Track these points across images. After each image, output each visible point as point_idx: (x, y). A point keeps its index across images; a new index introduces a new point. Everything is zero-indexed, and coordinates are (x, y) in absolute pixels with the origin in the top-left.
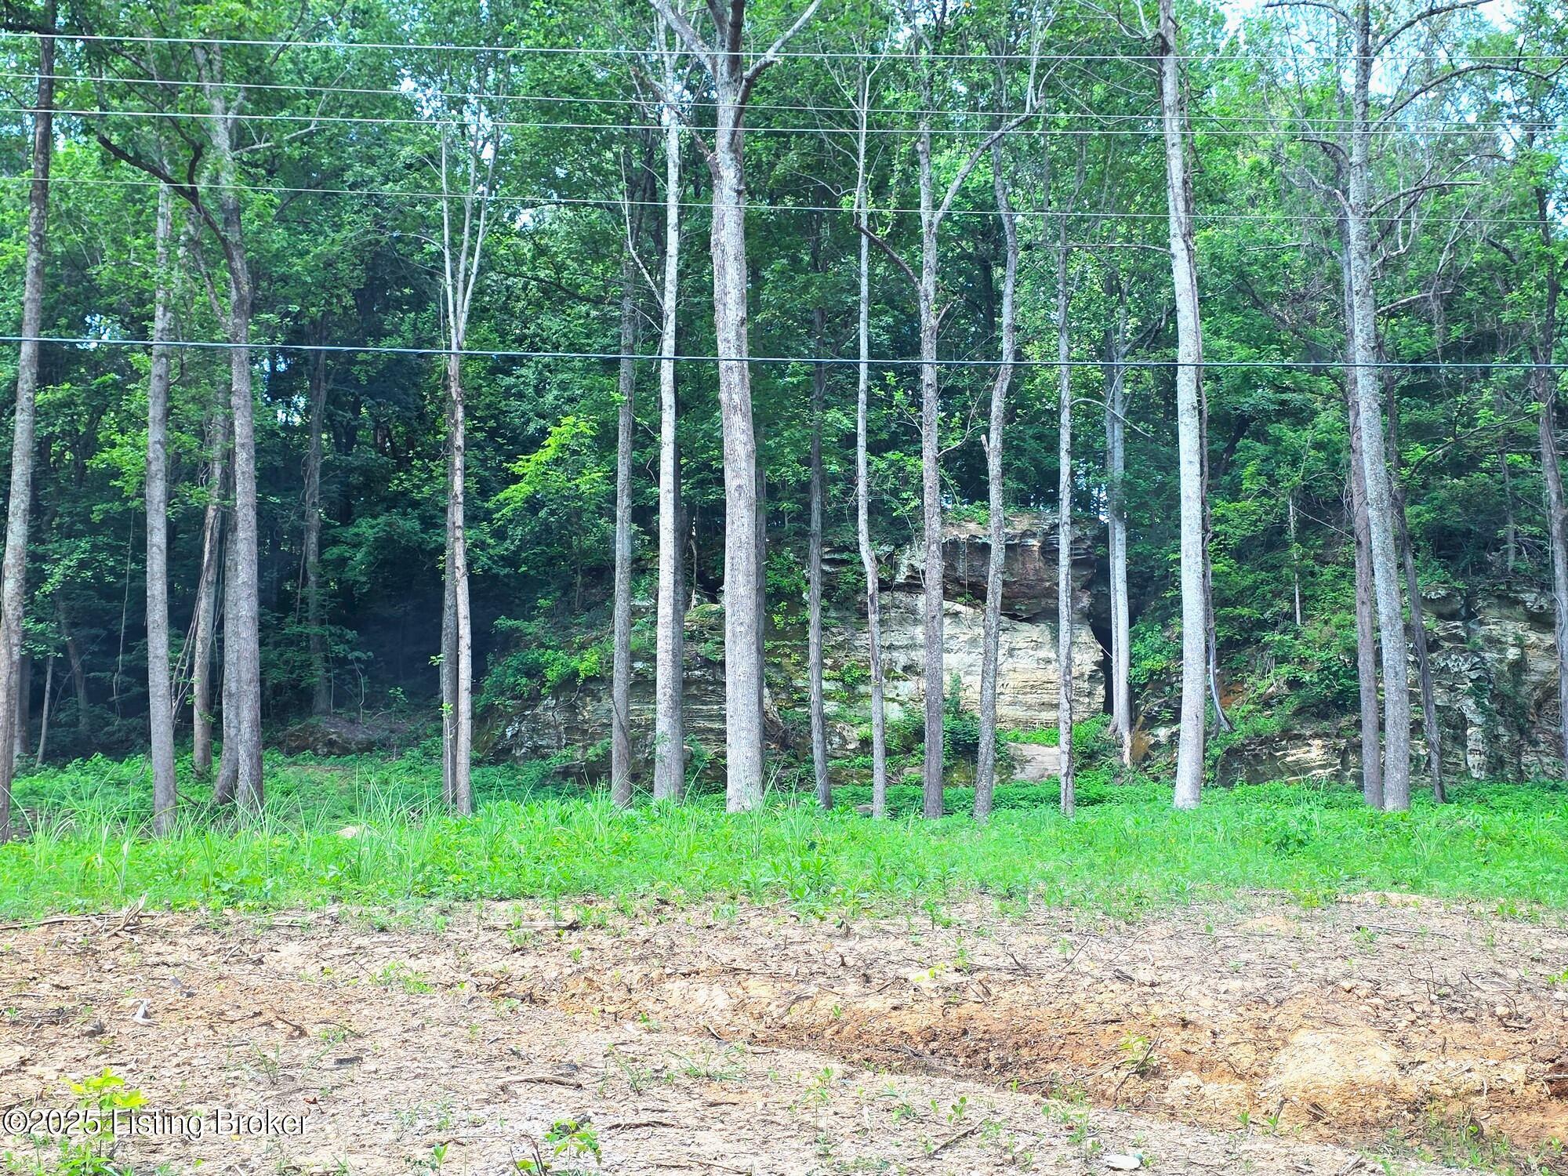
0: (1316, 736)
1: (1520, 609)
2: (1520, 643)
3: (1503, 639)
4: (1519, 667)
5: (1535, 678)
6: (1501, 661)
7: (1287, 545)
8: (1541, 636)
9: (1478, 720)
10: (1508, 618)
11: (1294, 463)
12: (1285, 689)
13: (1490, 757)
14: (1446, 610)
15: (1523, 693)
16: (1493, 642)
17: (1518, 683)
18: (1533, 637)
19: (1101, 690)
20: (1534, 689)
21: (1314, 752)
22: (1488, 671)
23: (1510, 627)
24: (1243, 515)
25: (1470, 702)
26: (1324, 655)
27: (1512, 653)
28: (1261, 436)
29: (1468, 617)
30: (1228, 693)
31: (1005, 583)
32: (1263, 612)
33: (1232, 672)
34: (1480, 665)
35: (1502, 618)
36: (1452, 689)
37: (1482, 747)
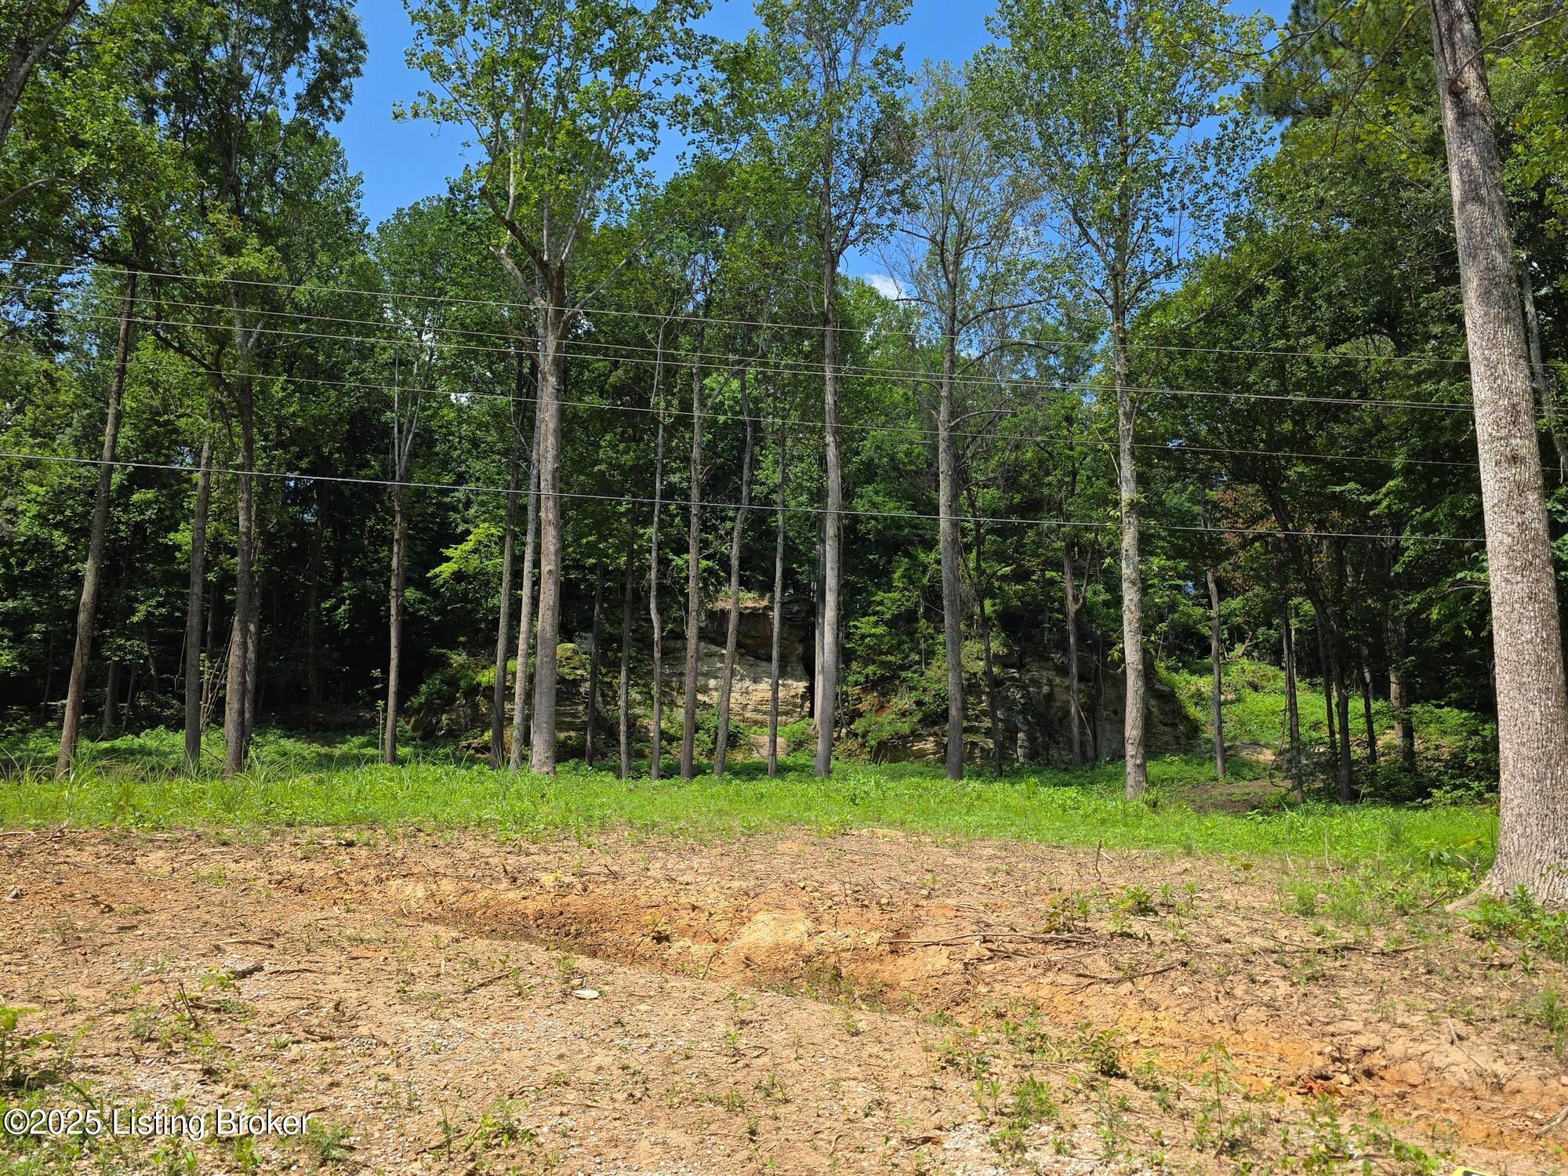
0: (930, 735)
1: (1051, 663)
2: (1050, 683)
4: (1050, 697)
5: (1058, 705)
7: (917, 620)
8: (1063, 679)
9: (1025, 728)
10: (1044, 668)
11: (924, 572)
12: (914, 707)
14: (1008, 662)
15: (1051, 713)
16: (1035, 682)
17: (1048, 707)
18: (1058, 680)
19: (808, 704)
20: (1058, 711)
21: (929, 745)
22: (1031, 699)
23: (1044, 673)
24: (894, 601)
26: (937, 686)
27: (1046, 689)
28: (907, 554)
29: (1021, 667)
30: (881, 707)
31: (753, 637)
32: (903, 659)
33: (884, 695)
34: (1027, 696)
35: (1040, 668)
36: (1010, 709)
37: (1027, 744)
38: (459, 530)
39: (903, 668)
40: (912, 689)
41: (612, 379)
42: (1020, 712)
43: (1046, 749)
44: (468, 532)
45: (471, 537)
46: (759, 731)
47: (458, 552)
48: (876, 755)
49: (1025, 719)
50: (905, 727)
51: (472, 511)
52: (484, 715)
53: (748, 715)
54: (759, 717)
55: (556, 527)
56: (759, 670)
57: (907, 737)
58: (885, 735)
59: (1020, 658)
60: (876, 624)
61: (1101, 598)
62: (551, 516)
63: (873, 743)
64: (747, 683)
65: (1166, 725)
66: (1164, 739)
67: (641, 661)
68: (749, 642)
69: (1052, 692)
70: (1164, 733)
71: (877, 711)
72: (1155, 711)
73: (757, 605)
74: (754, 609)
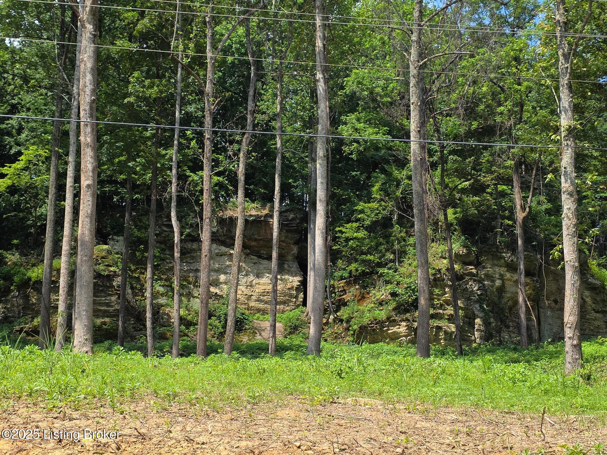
0: (402, 320)
1: (502, 261)
2: (502, 277)
3: (494, 276)
4: (501, 290)
5: (508, 295)
6: (492, 286)
7: (392, 226)
8: (512, 275)
9: (481, 315)
10: (497, 265)
11: (398, 185)
12: (389, 297)
13: (485, 333)
14: (468, 260)
15: (503, 302)
16: (488, 277)
17: (500, 297)
18: (508, 275)
19: (301, 295)
20: (509, 301)
21: (402, 329)
22: (486, 291)
23: (497, 270)
24: (372, 210)
25: (477, 306)
26: (408, 280)
27: (498, 283)
28: (384, 171)
29: (478, 264)
30: (362, 298)
31: (256, 240)
32: (380, 258)
33: (364, 287)
34: (482, 288)
35: (494, 265)
36: (469, 299)
37: (482, 328)
38: (12, 152)
39: (380, 265)
40: (388, 282)
41: (139, 27)
42: (476, 302)
43: (499, 331)
44: (20, 153)
45: (23, 157)
46: (261, 317)
47: (12, 170)
48: (358, 337)
49: (481, 307)
50: (382, 314)
51: (23, 136)
52: (33, 304)
53: (252, 304)
54: (261, 306)
55: (93, 149)
56: (261, 267)
57: (383, 322)
58: (365, 321)
59: (477, 257)
60: (358, 229)
61: (544, 207)
62: (89, 140)
63: (355, 327)
64: (251, 277)
65: (597, 312)
66: (597, 323)
67: (163, 260)
68: (253, 244)
69: (503, 285)
70: (595, 319)
71: (359, 301)
72: (588, 300)
73: (259, 213)
74: (257, 216)
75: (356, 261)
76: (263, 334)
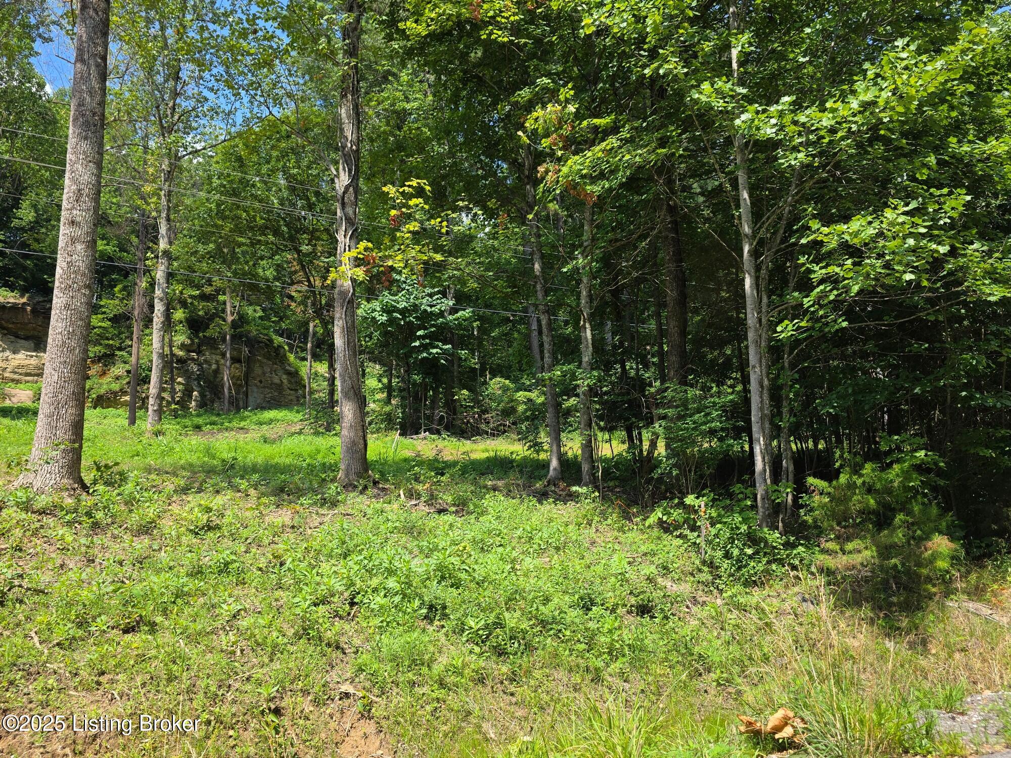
2: (217, 362)
3: (211, 361)
4: (217, 371)
6: (209, 369)
9: (198, 389)
12: (125, 374)
13: (201, 402)
14: (191, 349)
16: (207, 362)
17: (214, 377)
18: (222, 361)
22: (204, 372)
25: (196, 382)
27: (214, 367)
30: (104, 374)
33: (106, 366)
34: (201, 369)
35: (211, 353)
36: (189, 377)
37: (199, 399)
39: (120, 349)
40: (124, 362)
42: (195, 380)
43: (213, 402)
46: (13, 386)
48: (96, 404)
49: (199, 383)
50: (116, 387)
53: (7, 375)
54: (16, 377)
56: (18, 345)
57: (117, 392)
58: (102, 391)
59: (199, 346)
63: (94, 396)
64: (8, 353)
68: (10, 326)
69: (218, 368)
70: (290, 395)
71: (100, 376)
72: (285, 381)
73: (17, 301)
74: (15, 304)
75: (101, 344)
76: (12, 399)
